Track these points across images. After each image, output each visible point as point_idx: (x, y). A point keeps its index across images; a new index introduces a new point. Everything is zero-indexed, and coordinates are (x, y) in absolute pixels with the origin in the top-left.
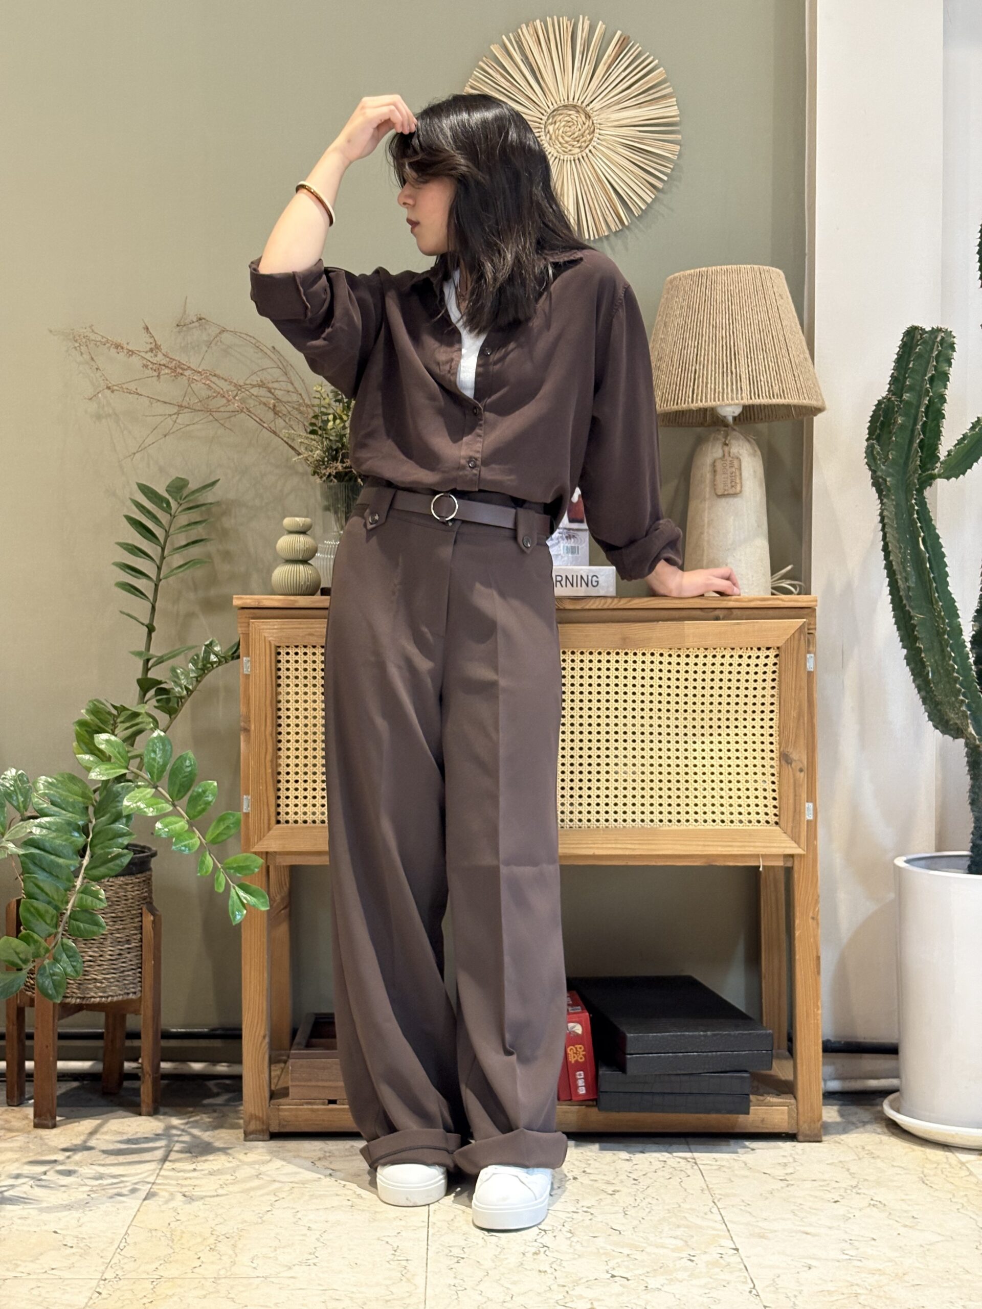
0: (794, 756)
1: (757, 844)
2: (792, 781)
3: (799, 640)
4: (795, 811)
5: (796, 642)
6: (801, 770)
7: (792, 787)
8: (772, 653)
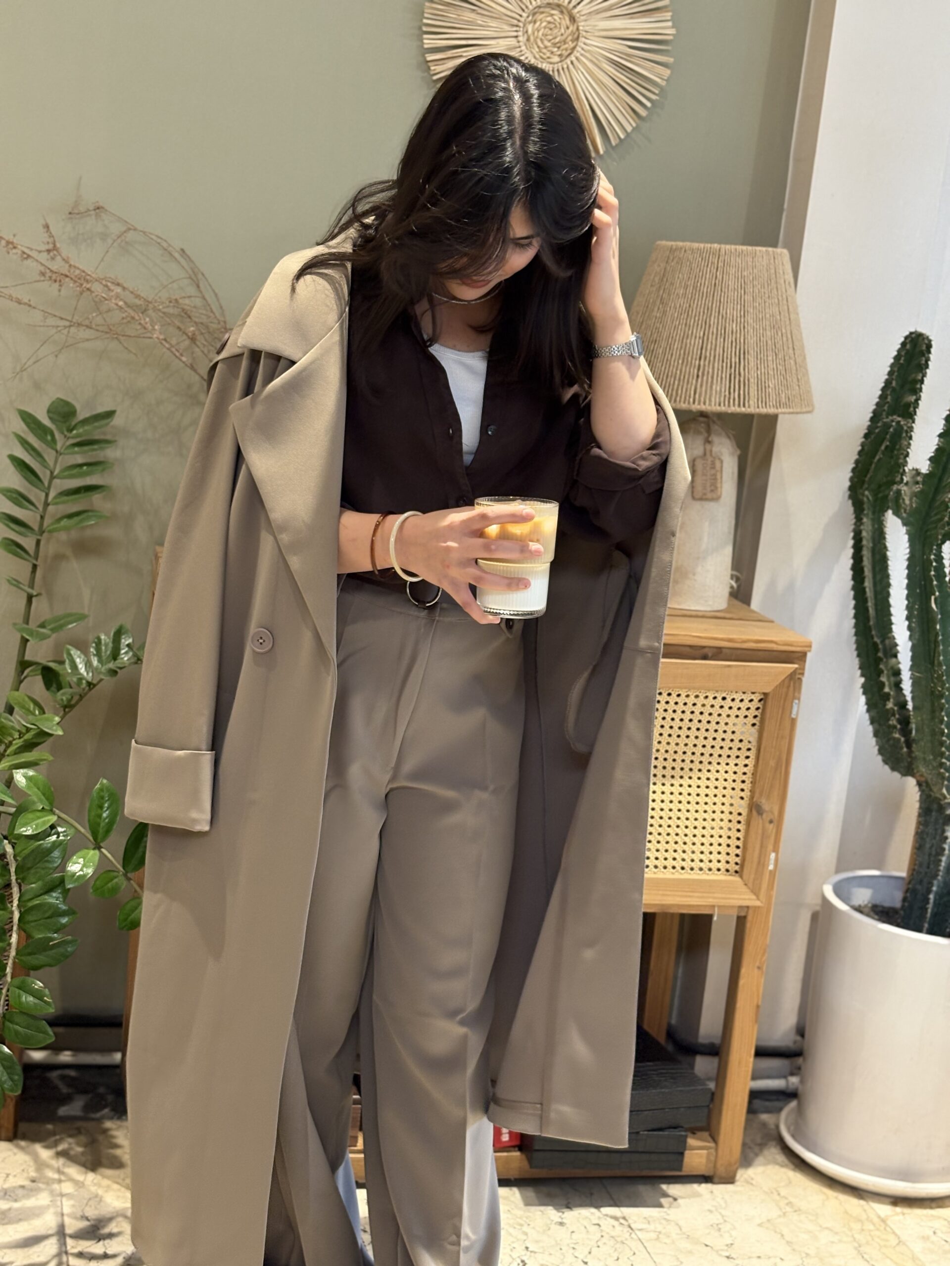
0: (766, 806)
1: (716, 895)
2: (760, 831)
3: (788, 687)
4: (759, 862)
5: (785, 690)
6: (771, 822)
7: (759, 838)
8: (756, 698)
